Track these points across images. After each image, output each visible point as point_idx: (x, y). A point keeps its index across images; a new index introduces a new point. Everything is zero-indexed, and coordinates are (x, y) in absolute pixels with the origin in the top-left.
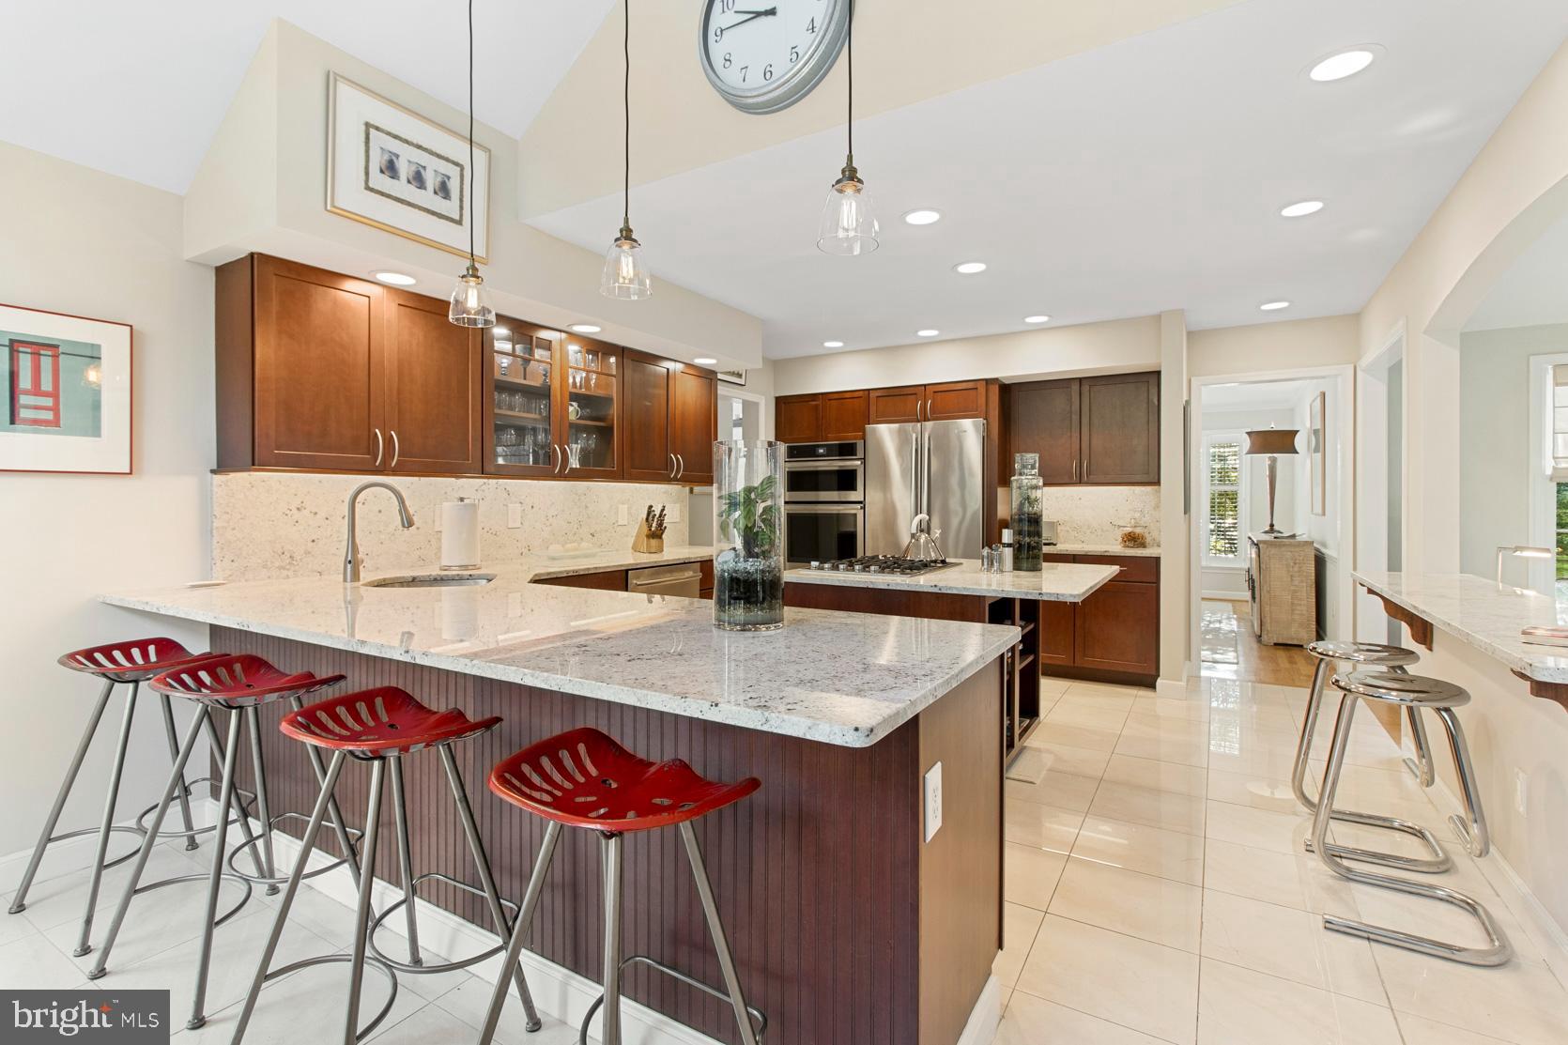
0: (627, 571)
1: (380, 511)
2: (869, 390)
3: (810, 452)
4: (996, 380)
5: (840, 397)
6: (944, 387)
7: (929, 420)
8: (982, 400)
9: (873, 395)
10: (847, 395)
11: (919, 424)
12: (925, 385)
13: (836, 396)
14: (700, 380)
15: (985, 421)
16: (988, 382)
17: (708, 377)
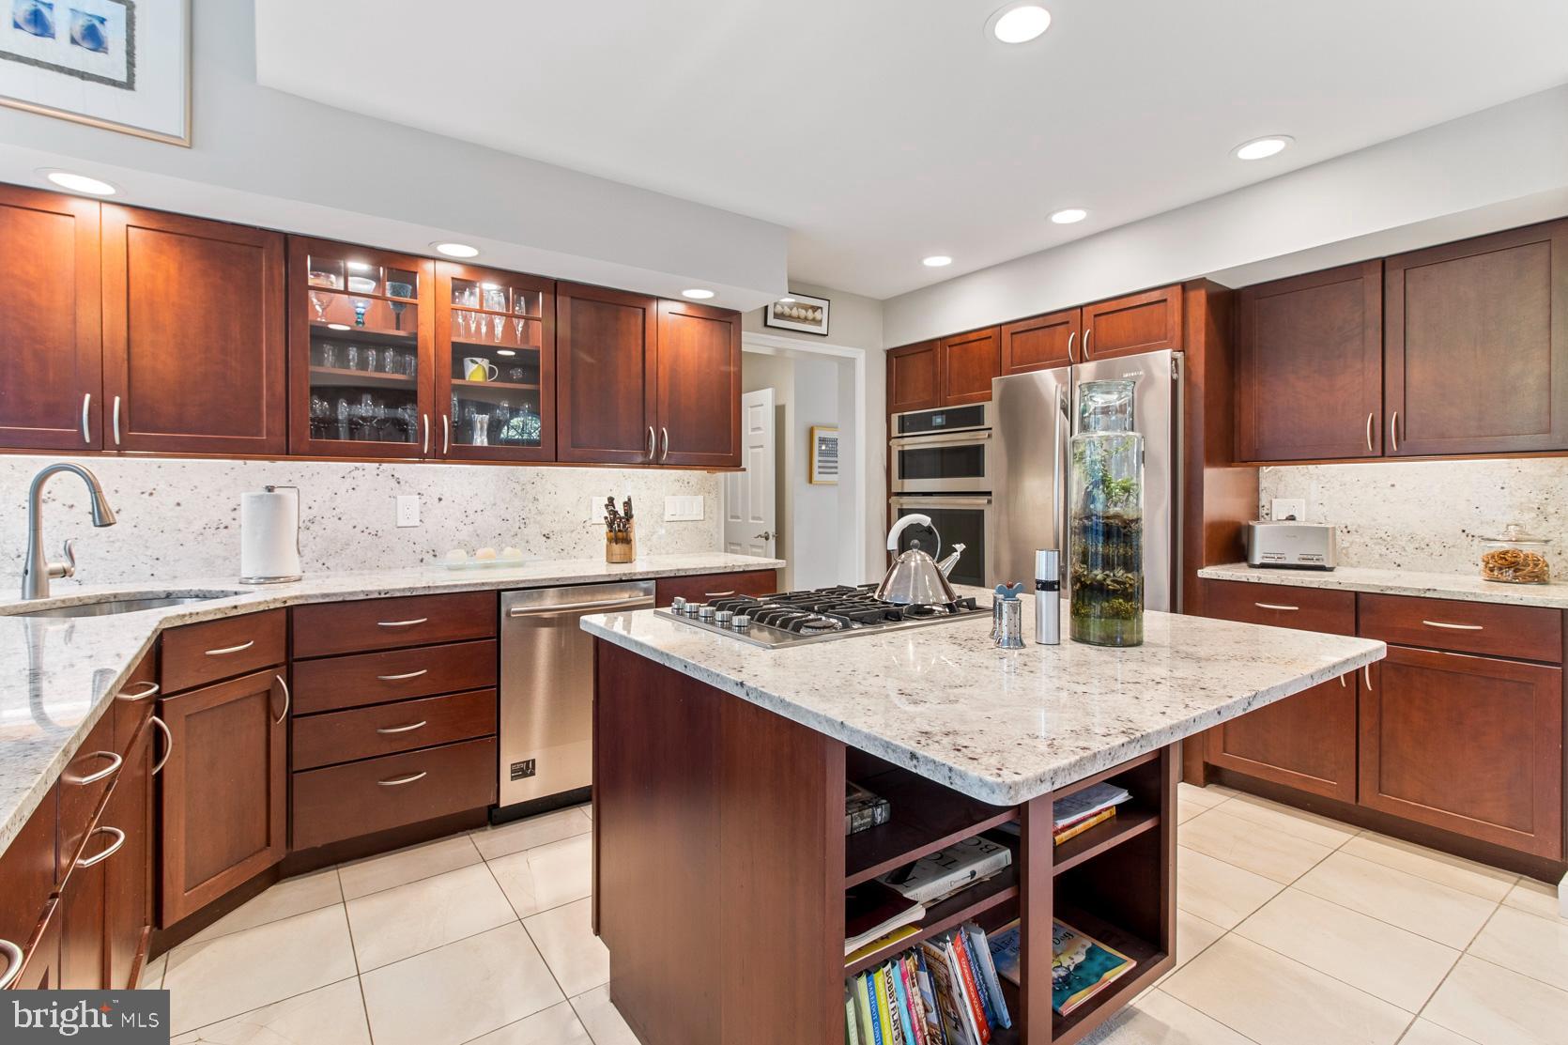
0: (499, 592)
1: (178, 504)
2: (1000, 325)
3: (922, 424)
4: (1200, 283)
5: (961, 341)
6: (1114, 306)
7: (1087, 361)
8: (1176, 318)
9: (1006, 332)
10: (972, 337)
11: (1069, 368)
12: (1081, 307)
13: (957, 340)
14: (709, 323)
15: (1179, 355)
16: (1185, 286)
17: (724, 319)
